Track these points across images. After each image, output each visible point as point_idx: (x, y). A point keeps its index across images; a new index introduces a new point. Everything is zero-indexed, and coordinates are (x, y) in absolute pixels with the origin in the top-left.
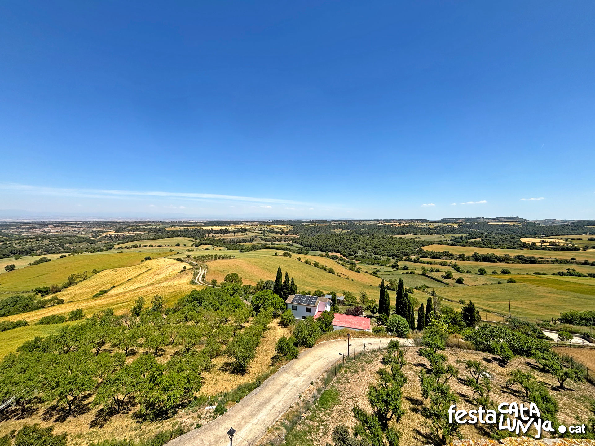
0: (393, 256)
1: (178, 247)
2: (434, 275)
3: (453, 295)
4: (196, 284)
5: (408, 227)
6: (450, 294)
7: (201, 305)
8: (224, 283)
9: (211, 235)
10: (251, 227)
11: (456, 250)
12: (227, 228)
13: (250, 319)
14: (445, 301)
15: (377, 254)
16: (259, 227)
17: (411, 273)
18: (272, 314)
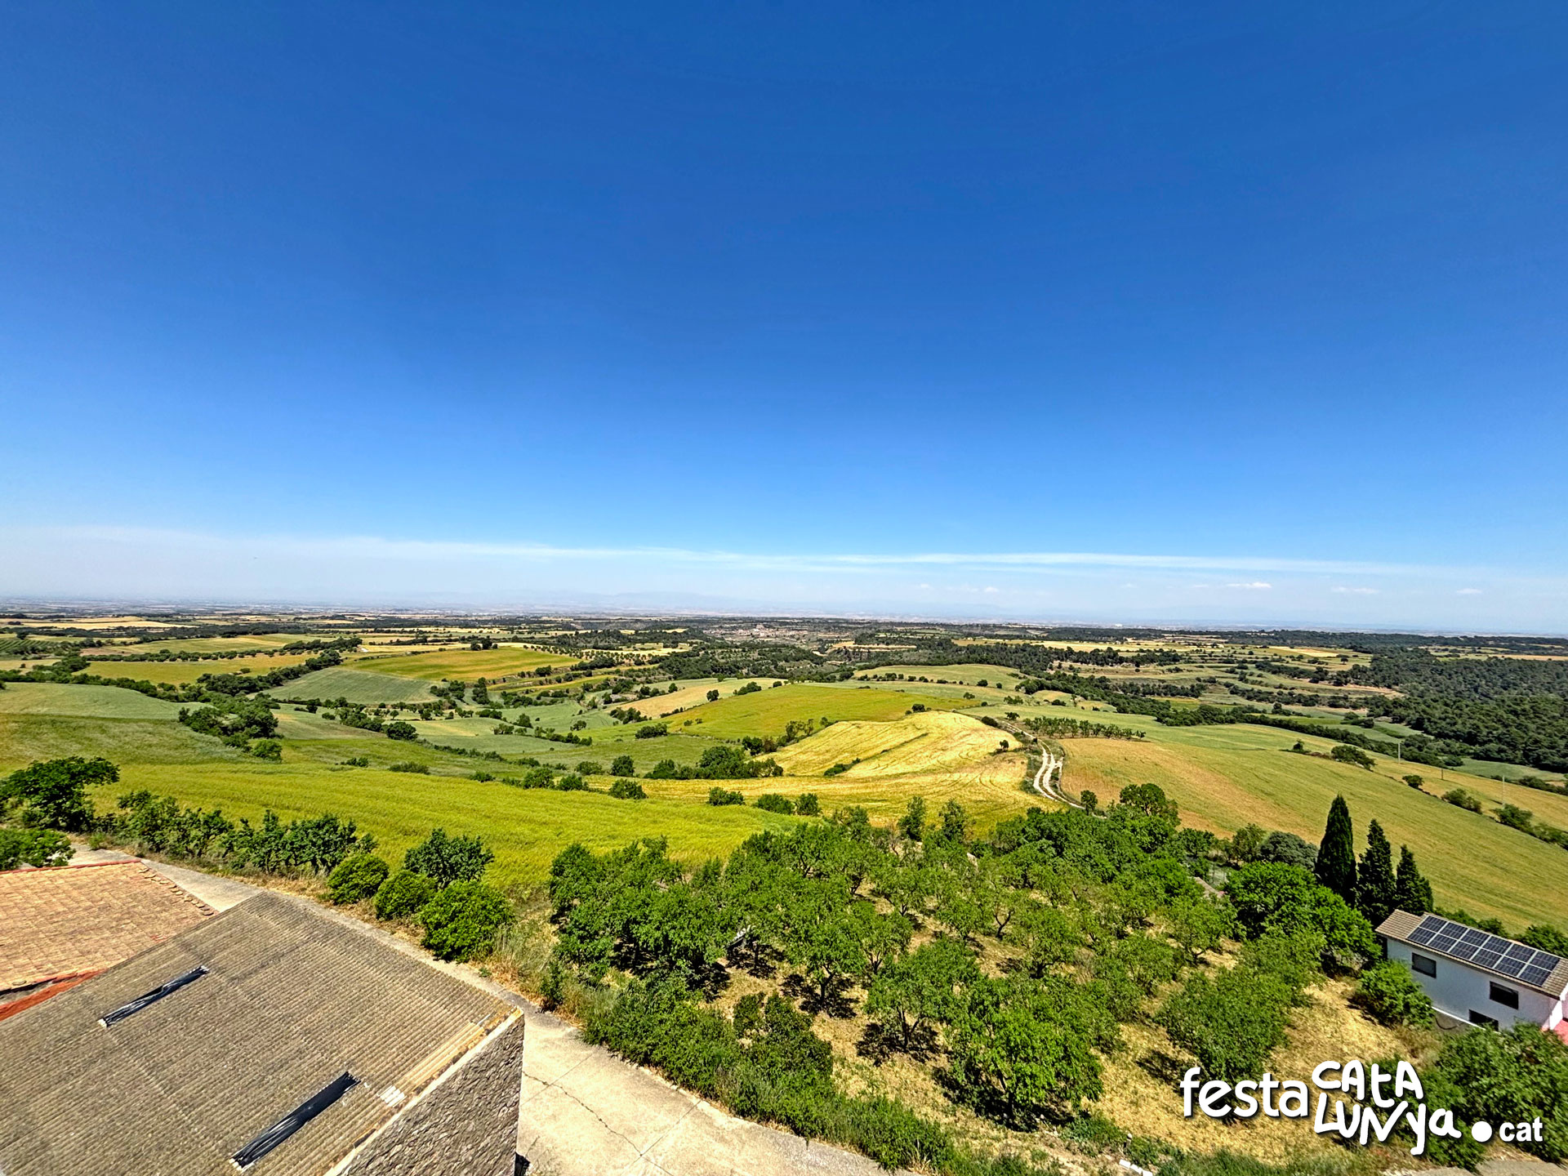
1: (983, 688)
4: (1035, 792)
7: (1060, 854)
8: (1118, 806)
9: (1066, 664)
10: (1195, 648)
12: (1115, 648)
13: (1225, 942)
16: (1222, 649)
18: (1318, 955)
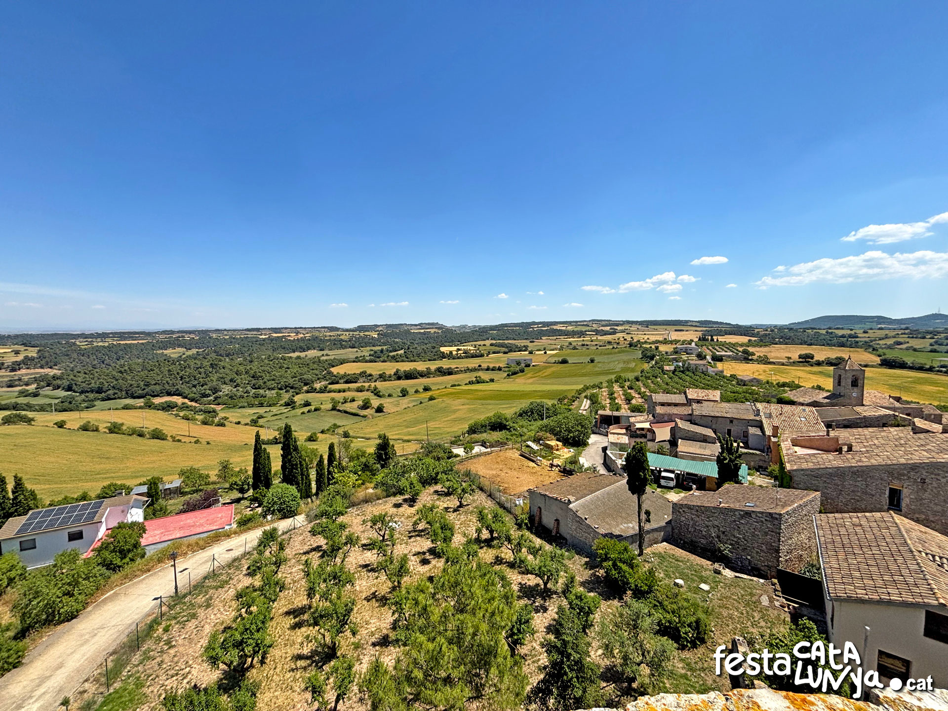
0: (287, 387)
2: (348, 407)
3: (372, 430)
5: (309, 340)
6: (369, 430)
11: (374, 369)
14: (360, 441)
15: (259, 388)
17: (316, 410)
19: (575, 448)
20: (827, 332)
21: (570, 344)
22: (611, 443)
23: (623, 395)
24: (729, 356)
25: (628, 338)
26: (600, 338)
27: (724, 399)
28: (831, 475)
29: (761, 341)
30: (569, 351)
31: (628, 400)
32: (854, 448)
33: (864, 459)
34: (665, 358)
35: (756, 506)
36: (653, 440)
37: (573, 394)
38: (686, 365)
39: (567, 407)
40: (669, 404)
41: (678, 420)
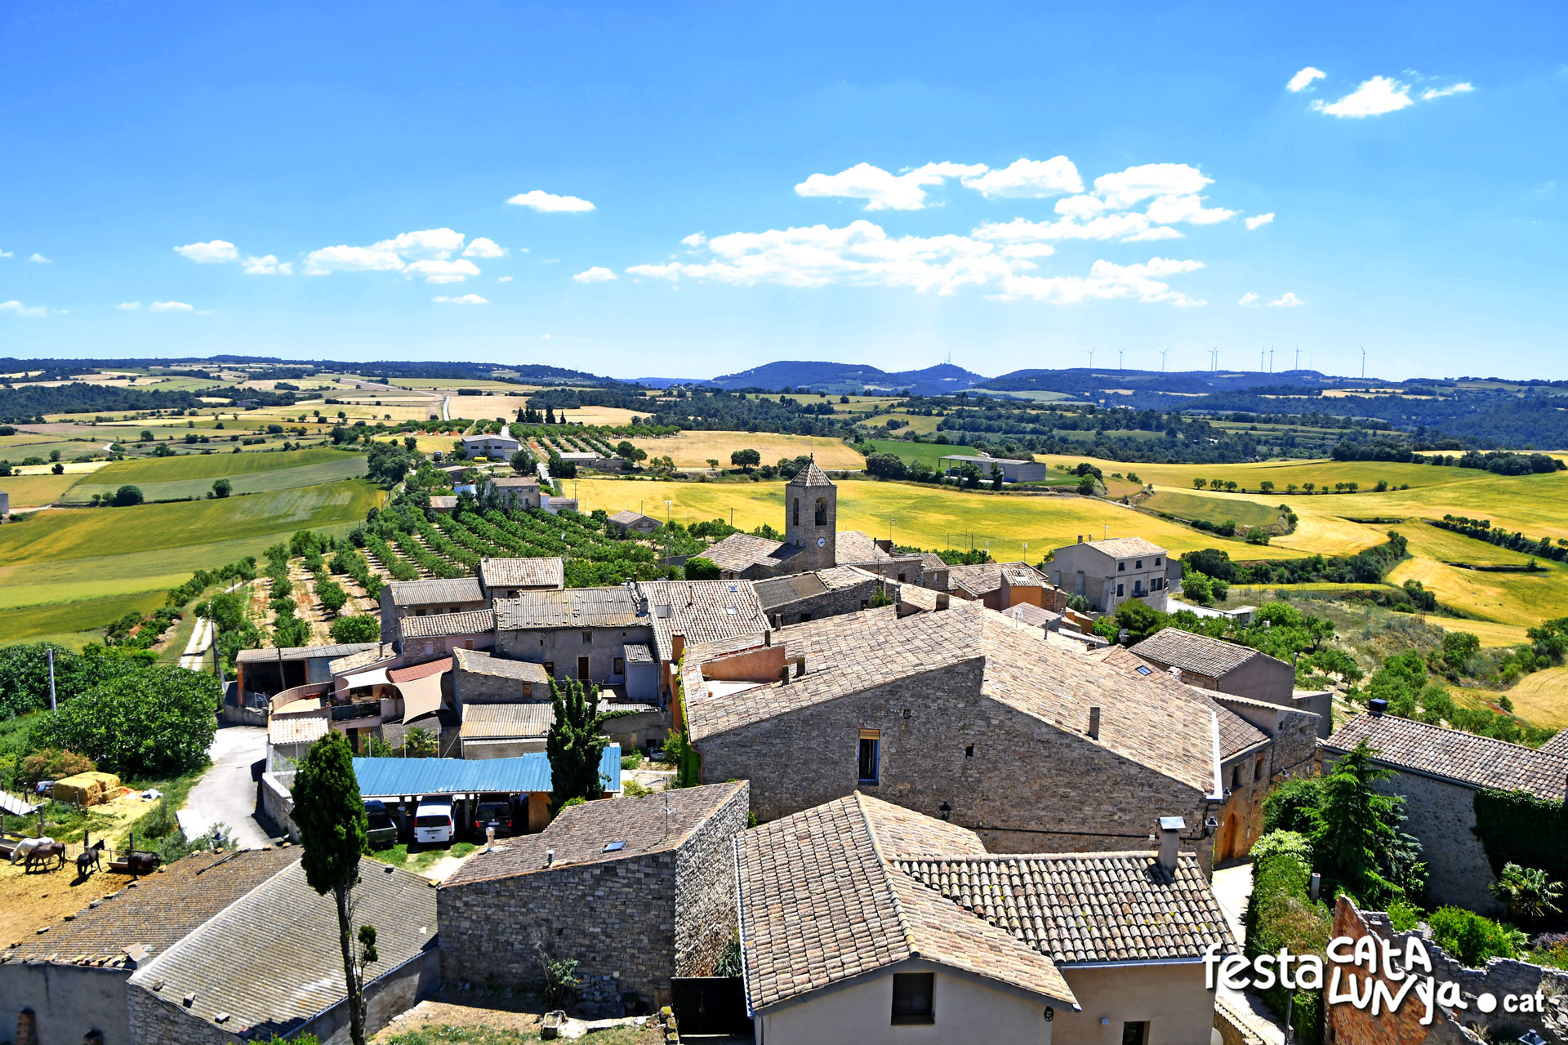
19: (166, 784)
20: (783, 399)
21: (147, 436)
22: (278, 747)
23: (318, 592)
24: (589, 463)
25: (331, 414)
26: (244, 415)
27: (575, 578)
28: (768, 734)
29: (659, 420)
30: (144, 462)
31: (331, 605)
32: (808, 667)
33: (823, 688)
34: (432, 473)
35: (626, 845)
36: (398, 717)
37: (161, 606)
38: (487, 493)
39: (138, 651)
40: (438, 608)
41: (460, 652)
